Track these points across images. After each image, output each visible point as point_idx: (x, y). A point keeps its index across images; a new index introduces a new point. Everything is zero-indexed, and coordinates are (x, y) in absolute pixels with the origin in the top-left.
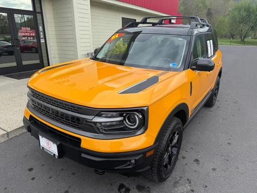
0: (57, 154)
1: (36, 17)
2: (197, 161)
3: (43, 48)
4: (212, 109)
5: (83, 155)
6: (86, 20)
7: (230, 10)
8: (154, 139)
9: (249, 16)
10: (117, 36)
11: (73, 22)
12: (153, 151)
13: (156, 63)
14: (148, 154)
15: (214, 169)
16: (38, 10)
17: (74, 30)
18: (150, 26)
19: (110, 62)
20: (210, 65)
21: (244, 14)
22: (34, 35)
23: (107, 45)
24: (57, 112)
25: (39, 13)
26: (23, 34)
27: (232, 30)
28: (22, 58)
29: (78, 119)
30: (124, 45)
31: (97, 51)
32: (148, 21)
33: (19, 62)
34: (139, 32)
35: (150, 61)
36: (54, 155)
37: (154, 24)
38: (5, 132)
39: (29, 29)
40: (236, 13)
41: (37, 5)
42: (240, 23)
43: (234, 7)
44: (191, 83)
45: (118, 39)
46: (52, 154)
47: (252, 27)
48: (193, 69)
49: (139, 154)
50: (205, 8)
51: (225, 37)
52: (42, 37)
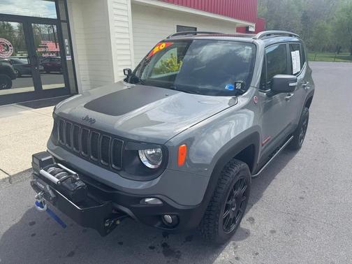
1: (61, 27)
3: (70, 67)
15: (273, 232)
16: (63, 18)
22: (57, 50)
25: (64, 21)
26: (43, 50)
28: (42, 81)
33: (38, 85)
38: (7, 176)
41: (62, 12)
50: (299, 10)
51: (328, 50)
52: (68, 53)
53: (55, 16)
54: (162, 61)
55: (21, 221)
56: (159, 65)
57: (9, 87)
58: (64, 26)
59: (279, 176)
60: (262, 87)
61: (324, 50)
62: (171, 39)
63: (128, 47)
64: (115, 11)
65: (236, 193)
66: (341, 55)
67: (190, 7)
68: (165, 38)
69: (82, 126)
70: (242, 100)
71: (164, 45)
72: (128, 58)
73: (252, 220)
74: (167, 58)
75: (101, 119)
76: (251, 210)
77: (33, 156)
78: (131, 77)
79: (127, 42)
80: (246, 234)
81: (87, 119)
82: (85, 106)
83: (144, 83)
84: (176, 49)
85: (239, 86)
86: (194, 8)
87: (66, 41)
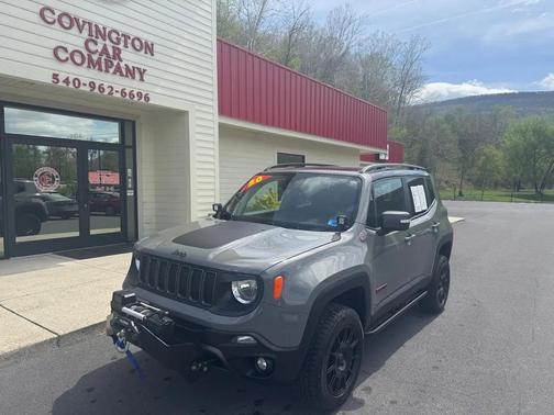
1: (124, 153)
6: (210, 159)
16: (129, 142)
22: (117, 182)
25: (129, 147)
28: (91, 223)
33: (84, 229)
38: (55, 336)
41: (129, 135)
50: (454, 132)
51: (503, 186)
52: (130, 186)
53: (116, 140)
54: (256, 198)
55: (76, 387)
56: (252, 202)
57: (36, 232)
58: (129, 152)
59: (409, 343)
60: (370, 223)
61: (496, 185)
62: (269, 171)
63: (212, 180)
64: (198, 137)
65: (343, 345)
66: (522, 192)
67: (296, 130)
68: (262, 171)
69: (170, 260)
70: (346, 236)
71: (261, 177)
72: (212, 193)
73: (368, 390)
74: (263, 194)
75: (193, 252)
76: (368, 380)
77: (114, 294)
78: (221, 213)
79: (211, 173)
80: (360, 403)
81: (177, 253)
82: (174, 241)
83: (235, 218)
84: (276, 183)
85: (342, 221)
86: (300, 131)
87: (129, 171)
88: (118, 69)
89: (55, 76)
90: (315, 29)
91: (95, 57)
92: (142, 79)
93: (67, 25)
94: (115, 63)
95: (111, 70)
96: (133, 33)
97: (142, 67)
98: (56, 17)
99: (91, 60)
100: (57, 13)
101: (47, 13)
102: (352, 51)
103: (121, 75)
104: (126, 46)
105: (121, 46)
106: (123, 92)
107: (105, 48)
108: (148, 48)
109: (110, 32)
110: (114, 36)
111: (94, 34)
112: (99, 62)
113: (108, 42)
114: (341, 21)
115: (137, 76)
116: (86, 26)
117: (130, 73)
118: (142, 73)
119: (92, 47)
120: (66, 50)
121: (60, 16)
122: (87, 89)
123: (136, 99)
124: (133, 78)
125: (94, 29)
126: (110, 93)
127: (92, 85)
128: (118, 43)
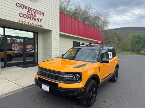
0: (48, 91)
1: (35, 41)
2: (105, 101)
3: (36, 54)
4: (115, 83)
5: (59, 90)
6: (57, 42)
7: (130, 37)
8: (84, 85)
9: (140, 40)
10: (71, 50)
11: (51, 43)
12: (84, 90)
13: (87, 60)
14: (82, 91)
15: (112, 105)
16: (36, 38)
17: (51, 47)
18: (85, 46)
19: (68, 59)
20: (107, 61)
21: (137, 40)
22: (33, 48)
23: (67, 53)
24: (50, 74)
25: (36, 39)
26: (28, 48)
27: (132, 47)
28: (26, 59)
29: (58, 76)
30: (74, 53)
31: (63, 55)
32: (84, 44)
33: (24, 60)
34: (81, 48)
35: (85, 59)
36: (47, 91)
37: (87, 45)
39: (31, 46)
40: (133, 39)
41: (36, 36)
42: (136, 44)
43: (132, 36)
44: (100, 67)
45: (72, 51)
46: (46, 91)
47: (143, 46)
48: (101, 62)
49: (79, 90)
50: (117, 37)
52: (36, 49)
55: (30, 100)
57: (11, 61)
58: (36, 41)
66: (134, 52)
67: (78, 35)
79: (57, 46)
87: (36, 45)
88: (35, 19)
89: (19, 21)
90: (82, 9)
91: (29, 16)
92: (41, 22)
93: (23, 8)
94: (34, 17)
95: (33, 19)
96: (39, 10)
97: (41, 19)
98: (20, 5)
99: (28, 17)
100: (20, 4)
101: (18, 4)
102: (91, 15)
103: (36, 21)
104: (37, 13)
105: (36, 13)
106: (36, 25)
107: (32, 14)
108: (43, 14)
109: (33, 9)
110: (34, 10)
111: (29, 10)
112: (30, 17)
113: (33, 12)
114: (88, 7)
115: (40, 21)
116: (27, 8)
117: (38, 20)
118: (41, 20)
119: (29, 13)
120: (22, 14)
121: (21, 5)
122: (27, 24)
123: (39, 27)
124: (39, 21)
125: (29, 9)
126: (33, 25)
127: (28, 23)
128: (35, 12)
